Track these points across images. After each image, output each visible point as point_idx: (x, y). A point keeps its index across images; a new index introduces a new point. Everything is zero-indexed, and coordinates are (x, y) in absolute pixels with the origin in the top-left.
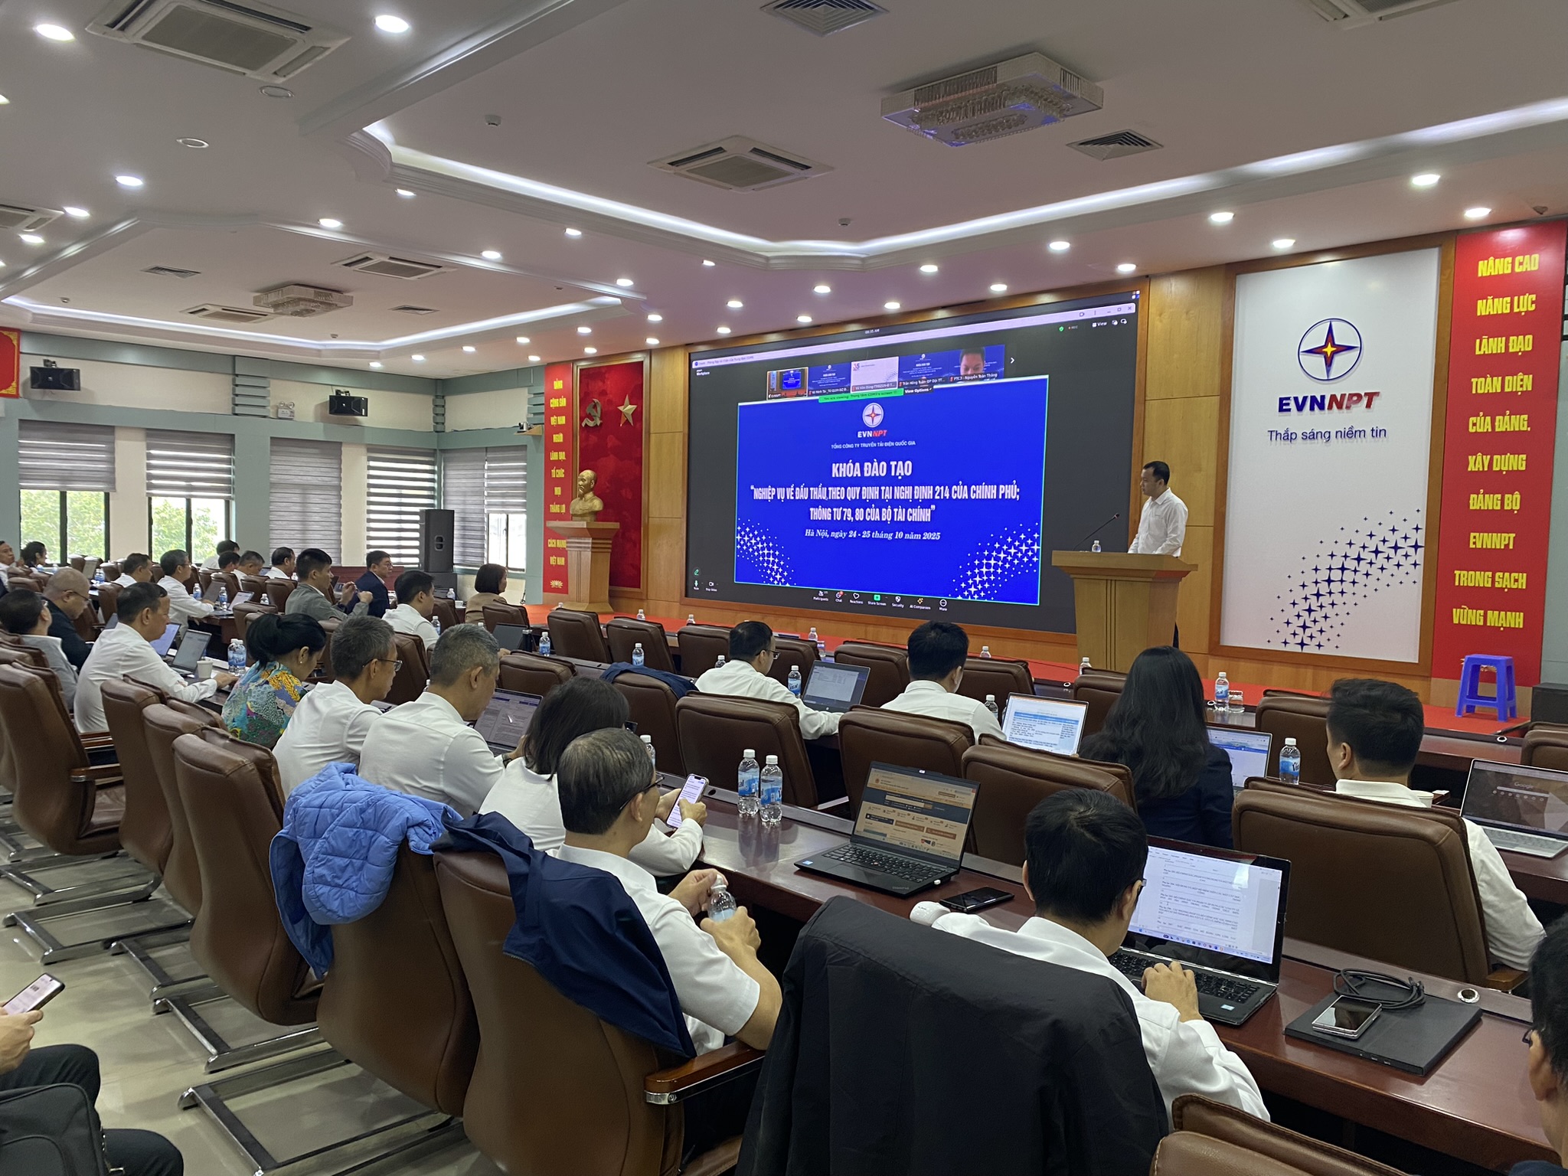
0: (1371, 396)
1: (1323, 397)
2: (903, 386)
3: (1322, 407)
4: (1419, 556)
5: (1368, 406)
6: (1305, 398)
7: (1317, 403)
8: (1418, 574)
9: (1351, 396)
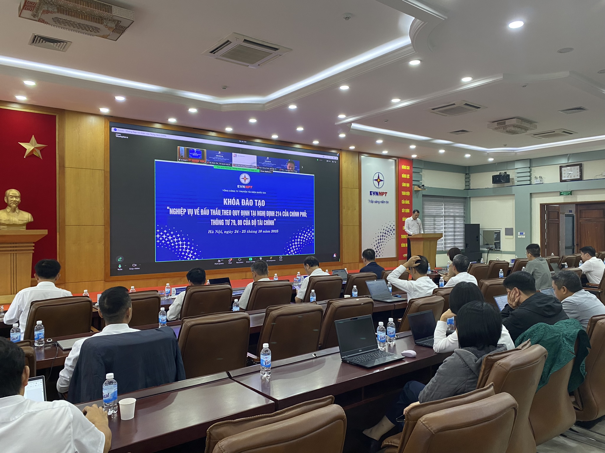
0: (386, 193)
1: (378, 192)
2: (259, 169)
3: (378, 195)
4: (394, 232)
5: (386, 195)
6: (375, 192)
7: (377, 194)
8: (394, 236)
9: (383, 192)
